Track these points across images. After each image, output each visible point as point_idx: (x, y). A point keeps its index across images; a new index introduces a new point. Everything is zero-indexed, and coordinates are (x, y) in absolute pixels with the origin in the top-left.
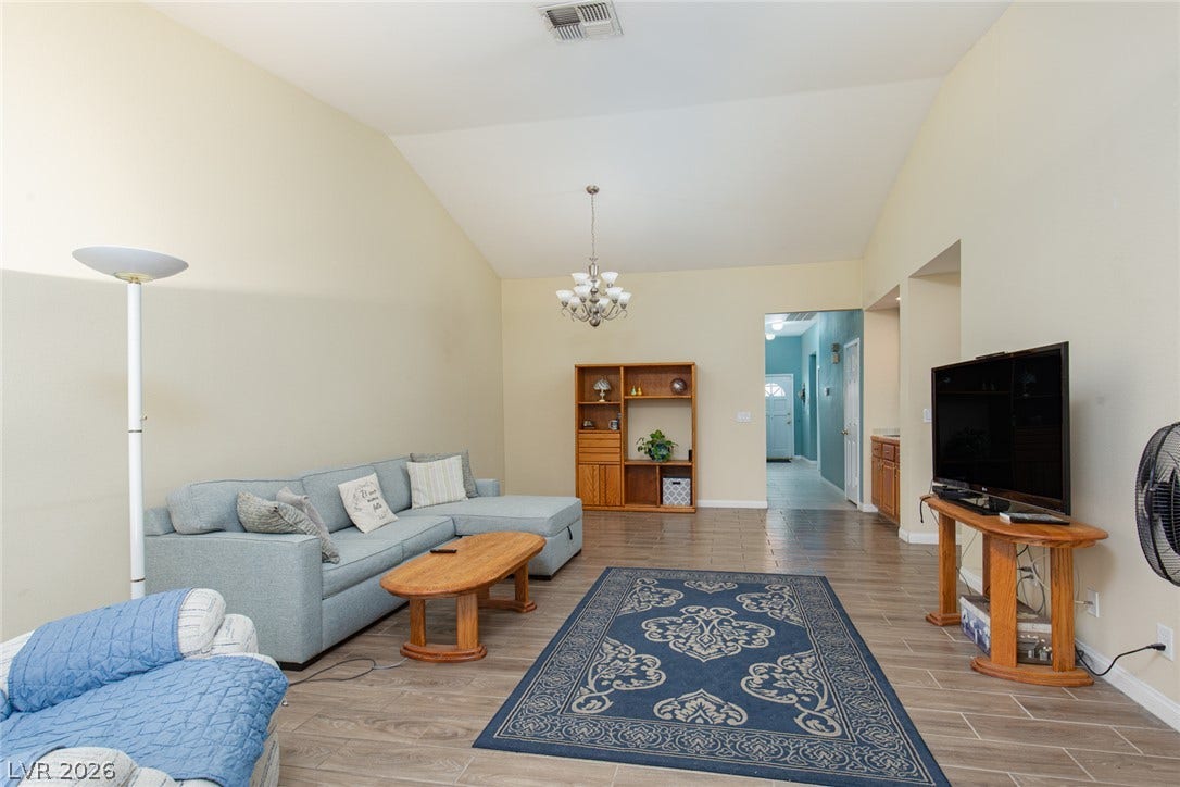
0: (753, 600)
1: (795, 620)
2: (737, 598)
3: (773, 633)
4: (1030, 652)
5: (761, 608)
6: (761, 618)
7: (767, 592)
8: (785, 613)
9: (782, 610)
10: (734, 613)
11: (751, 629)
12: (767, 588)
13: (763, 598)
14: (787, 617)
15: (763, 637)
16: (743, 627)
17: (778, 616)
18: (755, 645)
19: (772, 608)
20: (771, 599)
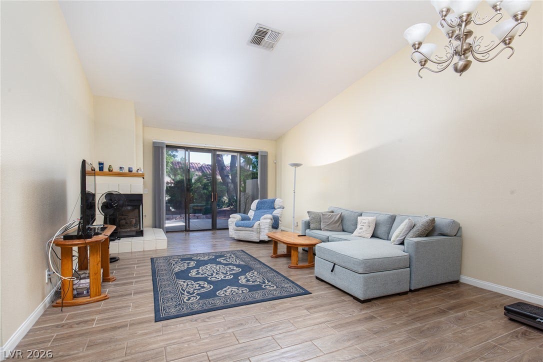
0: (203, 287)
1: (181, 282)
2: (212, 287)
3: (190, 275)
4: (85, 292)
5: (198, 284)
6: (196, 280)
7: (198, 294)
8: (186, 284)
9: (187, 285)
10: (209, 279)
11: (198, 274)
12: (198, 297)
13: (199, 289)
14: (184, 282)
15: (193, 273)
16: (202, 274)
17: (189, 282)
18: (195, 270)
19: (193, 285)
20: (194, 290)
